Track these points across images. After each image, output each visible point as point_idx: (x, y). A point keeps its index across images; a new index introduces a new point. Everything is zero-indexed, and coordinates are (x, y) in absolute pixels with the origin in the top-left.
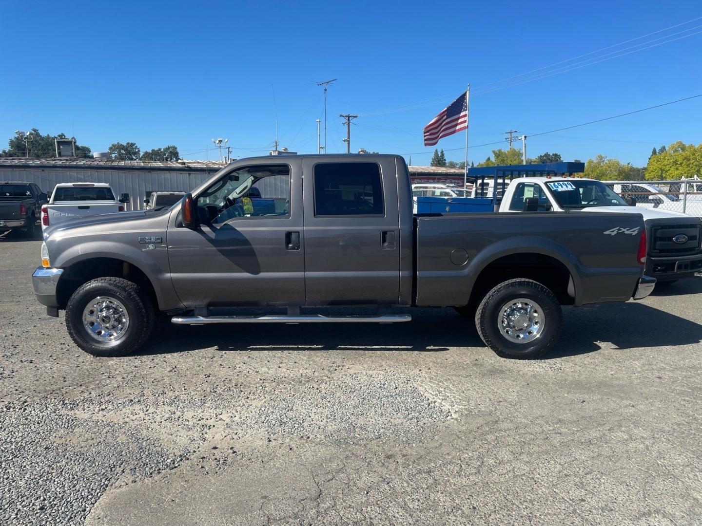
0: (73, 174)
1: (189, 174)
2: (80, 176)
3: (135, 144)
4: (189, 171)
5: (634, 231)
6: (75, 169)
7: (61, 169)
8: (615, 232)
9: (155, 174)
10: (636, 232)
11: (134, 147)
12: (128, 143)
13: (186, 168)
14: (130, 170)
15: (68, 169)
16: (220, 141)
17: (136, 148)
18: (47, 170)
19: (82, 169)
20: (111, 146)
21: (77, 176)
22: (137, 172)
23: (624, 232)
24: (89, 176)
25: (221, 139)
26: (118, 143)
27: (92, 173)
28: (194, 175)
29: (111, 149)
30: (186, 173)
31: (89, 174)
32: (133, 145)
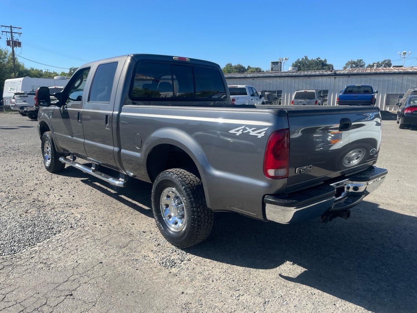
0: (267, 81)
1: (335, 78)
2: (271, 82)
3: (362, 60)
4: (335, 76)
5: (260, 133)
6: (269, 78)
7: (262, 78)
8: (240, 132)
9: (312, 79)
10: (263, 134)
11: (362, 62)
12: (358, 60)
13: (333, 74)
14: (298, 77)
15: (265, 78)
16: (404, 53)
17: (363, 62)
18: (255, 79)
19: (272, 78)
20: (347, 62)
21: (269, 82)
22: (301, 78)
23: (249, 132)
24: (275, 82)
25: (405, 52)
26: (352, 60)
27: (277, 80)
28: (338, 79)
29: (347, 64)
30: (333, 77)
31: (276, 80)
32: (361, 60)
